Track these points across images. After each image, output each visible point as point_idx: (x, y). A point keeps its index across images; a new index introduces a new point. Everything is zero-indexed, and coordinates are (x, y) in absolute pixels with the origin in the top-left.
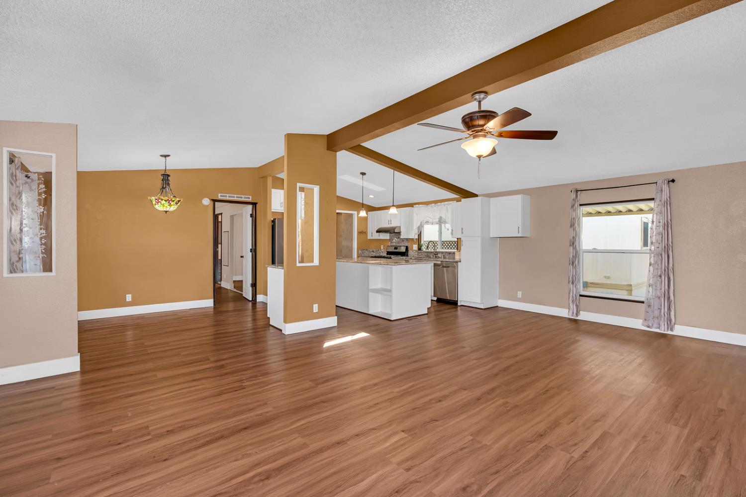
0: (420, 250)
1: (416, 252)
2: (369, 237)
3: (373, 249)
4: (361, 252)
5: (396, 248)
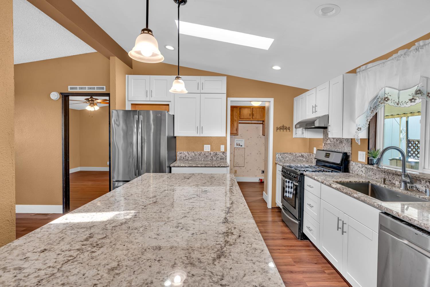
0: (371, 164)
1: (362, 167)
2: (294, 136)
3: (302, 154)
4: (280, 157)
5: (327, 155)
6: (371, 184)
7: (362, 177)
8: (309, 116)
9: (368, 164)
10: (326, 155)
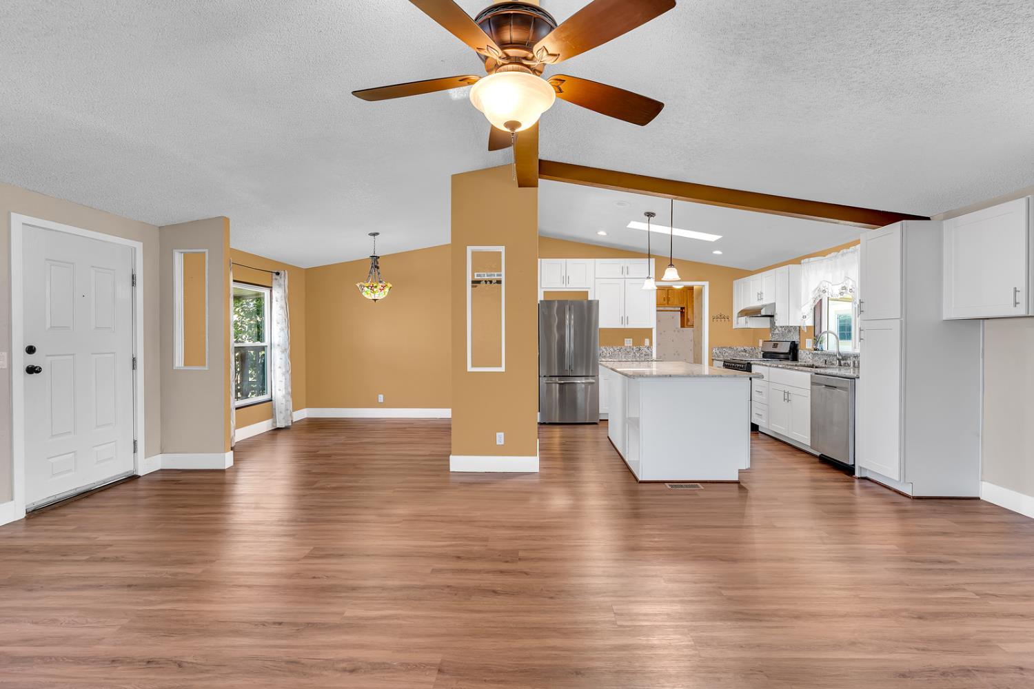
0: (817, 349)
1: (809, 353)
2: (735, 326)
3: (745, 348)
4: (718, 352)
5: (775, 346)
8: (754, 303)
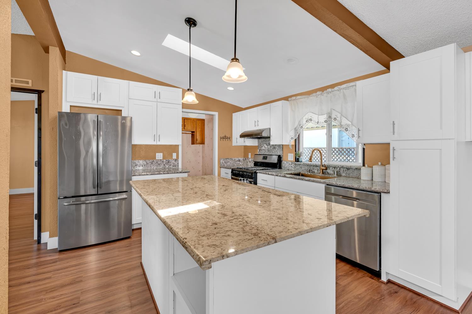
0: (298, 161)
1: (292, 164)
2: (235, 144)
6: (301, 174)
7: (291, 170)
8: (251, 128)
9: (296, 161)
10: (264, 158)
